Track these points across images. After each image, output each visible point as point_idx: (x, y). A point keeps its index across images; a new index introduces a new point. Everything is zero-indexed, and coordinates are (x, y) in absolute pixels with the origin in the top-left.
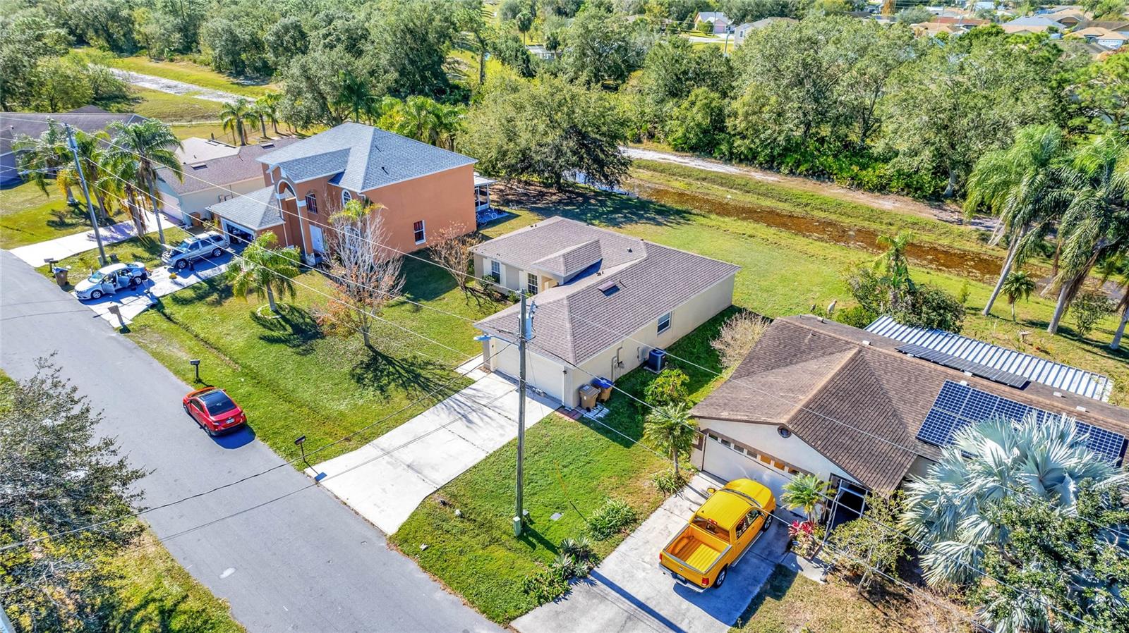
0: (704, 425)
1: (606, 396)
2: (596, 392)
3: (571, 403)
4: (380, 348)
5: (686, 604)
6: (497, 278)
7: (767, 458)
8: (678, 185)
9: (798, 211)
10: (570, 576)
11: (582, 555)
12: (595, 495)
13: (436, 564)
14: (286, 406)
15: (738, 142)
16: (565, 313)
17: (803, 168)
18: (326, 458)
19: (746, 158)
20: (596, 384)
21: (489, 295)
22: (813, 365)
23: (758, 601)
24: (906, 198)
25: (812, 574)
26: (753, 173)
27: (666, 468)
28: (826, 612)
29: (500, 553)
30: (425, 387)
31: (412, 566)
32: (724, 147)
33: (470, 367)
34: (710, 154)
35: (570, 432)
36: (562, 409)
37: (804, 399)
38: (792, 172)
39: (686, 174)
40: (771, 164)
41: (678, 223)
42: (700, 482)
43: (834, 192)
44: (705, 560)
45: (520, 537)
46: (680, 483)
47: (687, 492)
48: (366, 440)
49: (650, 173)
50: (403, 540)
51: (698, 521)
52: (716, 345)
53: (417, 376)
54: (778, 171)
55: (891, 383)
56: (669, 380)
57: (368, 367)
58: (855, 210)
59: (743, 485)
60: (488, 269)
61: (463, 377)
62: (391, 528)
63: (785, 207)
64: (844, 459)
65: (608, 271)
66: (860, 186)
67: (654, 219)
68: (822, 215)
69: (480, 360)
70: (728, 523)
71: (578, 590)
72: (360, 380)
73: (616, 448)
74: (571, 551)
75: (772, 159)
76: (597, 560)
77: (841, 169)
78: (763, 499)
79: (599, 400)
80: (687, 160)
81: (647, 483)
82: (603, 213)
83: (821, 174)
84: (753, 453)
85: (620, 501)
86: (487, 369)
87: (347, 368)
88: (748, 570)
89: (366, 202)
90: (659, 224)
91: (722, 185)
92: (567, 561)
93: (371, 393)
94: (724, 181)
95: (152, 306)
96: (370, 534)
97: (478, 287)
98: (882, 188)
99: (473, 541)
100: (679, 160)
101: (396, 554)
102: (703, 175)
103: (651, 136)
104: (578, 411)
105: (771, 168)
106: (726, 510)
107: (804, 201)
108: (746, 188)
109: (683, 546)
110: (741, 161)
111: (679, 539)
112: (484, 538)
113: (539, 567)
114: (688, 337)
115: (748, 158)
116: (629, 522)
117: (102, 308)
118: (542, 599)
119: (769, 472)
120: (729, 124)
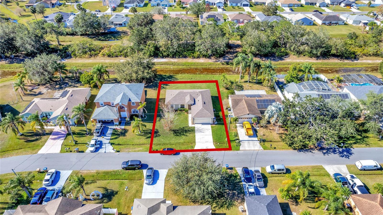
4: (173, 129)
6: (172, 107)
9: (188, 67)
10: (239, 142)
11: (237, 139)
15: (164, 53)
17: (181, 56)
20: (214, 119)
23: (256, 134)
24: (204, 58)
26: (170, 60)
27: (233, 125)
30: (189, 131)
32: (161, 55)
33: (191, 125)
35: (216, 127)
36: (212, 124)
37: (247, 109)
38: (179, 58)
40: (173, 57)
41: (176, 80)
42: (237, 125)
43: (189, 60)
51: (247, 129)
53: (185, 130)
54: (175, 58)
57: (175, 133)
60: (170, 106)
61: (191, 127)
63: (185, 67)
64: (256, 114)
65: (199, 99)
66: (195, 58)
68: (193, 67)
69: (190, 123)
70: (250, 127)
71: (241, 143)
72: (178, 135)
75: (173, 55)
76: (239, 139)
77: (189, 55)
79: (216, 121)
81: (233, 128)
83: (185, 57)
85: (233, 132)
86: (193, 124)
92: (237, 141)
93: (183, 136)
94: (167, 63)
95: (111, 145)
98: (198, 57)
102: (161, 63)
104: (214, 123)
107: (187, 65)
108: (173, 64)
110: (166, 57)
112: (225, 144)
113: (236, 143)
115: (168, 56)
118: (239, 146)
120: (161, 49)
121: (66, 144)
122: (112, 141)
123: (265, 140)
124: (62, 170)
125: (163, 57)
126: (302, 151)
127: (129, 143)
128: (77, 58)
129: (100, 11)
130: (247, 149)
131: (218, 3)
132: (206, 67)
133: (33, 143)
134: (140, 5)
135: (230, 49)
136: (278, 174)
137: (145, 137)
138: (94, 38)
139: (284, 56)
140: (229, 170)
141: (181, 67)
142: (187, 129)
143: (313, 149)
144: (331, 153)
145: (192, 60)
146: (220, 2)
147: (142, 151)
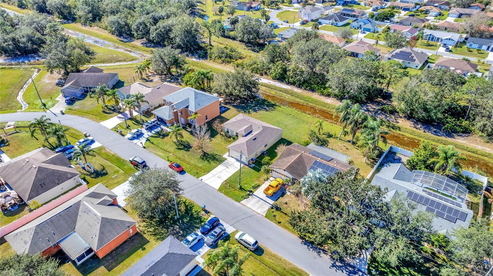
0: (272, 169)
1: (254, 162)
2: (252, 161)
3: (247, 164)
4: (205, 151)
5: (268, 198)
6: (228, 132)
7: (282, 175)
8: (273, 92)
9: (305, 103)
10: (249, 195)
11: (251, 191)
12: (253, 181)
13: (227, 194)
14: (189, 165)
15: (290, 79)
16: (245, 146)
17: (308, 88)
18: (201, 176)
19: (293, 83)
20: (252, 160)
21: (227, 136)
22: (292, 157)
23: (279, 198)
24: (334, 99)
25: (288, 193)
26: (294, 89)
27: (265, 177)
28: (290, 199)
29: (237, 192)
30: (217, 160)
31: (222, 194)
32: (287, 80)
33: (226, 156)
34: (283, 81)
35: (247, 170)
36: (245, 165)
37: (289, 164)
38: (305, 89)
39: (275, 88)
40: (300, 86)
41: (272, 110)
42: (271, 179)
43: (315, 96)
44: (271, 191)
45: (240, 189)
46: (268, 179)
47: (269, 180)
48: (209, 172)
49: (265, 88)
50: (220, 190)
51: (270, 185)
52: (276, 151)
53: (215, 158)
54: (301, 88)
55: (306, 160)
56: (266, 159)
57: (204, 156)
58: (320, 103)
59: (278, 179)
60: (226, 130)
61: (224, 158)
62: (218, 189)
63: (301, 101)
64: (294, 175)
65: (254, 133)
66: (323, 95)
67: (265, 109)
68: (312, 104)
69: (227, 154)
70: (274, 186)
71: (250, 197)
72: (203, 159)
73: (256, 172)
74: (249, 191)
75: (300, 84)
76: (253, 192)
77: (318, 89)
78: (281, 181)
79: (253, 163)
80: (276, 83)
81: (262, 179)
82: (252, 107)
83: (313, 90)
84: (280, 174)
85: (257, 183)
86: (229, 156)
87: (199, 156)
88: (278, 193)
89: (196, 113)
90: (267, 111)
91: (285, 93)
92: (248, 193)
93: (206, 162)
94: (286, 91)
95: (147, 140)
96: (214, 189)
97: (224, 134)
98: (328, 95)
99: (232, 190)
100: (274, 83)
101: (219, 193)
102: (280, 89)
103: (266, 73)
104: (249, 165)
105: (299, 87)
106: (274, 184)
107: (307, 100)
108: (292, 94)
109: (267, 189)
110: (291, 84)
111: (267, 188)
112: (233, 189)
113: (244, 194)
114: (271, 147)
115: (293, 84)
116: (259, 186)
117: (135, 141)
118: (245, 198)
119: (283, 177)
120: (288, 73)
121: (121, 125)
122: (150, 138)
123: (281, 209)
124: (98, 141)
125: (289, 83)
126: (308, 246)
127: (160, 146)
128: (211, 61)
129: (287, 22)
130: (249, 205)
131: (447, 39)
132: (327, 109)
133: (106, 114)
134: (337, 24)
135: (384, 100)
136: (244, 247)
137: (176, 147)
138: (249, 47)
139: (458, 132)
140: (203, 212)
141: (297, 100)
142: (217, 157)
143: (326, 252)
144: (344, 271)
145: (318, 96)
146: (450, 39)
147: (160, 157)
